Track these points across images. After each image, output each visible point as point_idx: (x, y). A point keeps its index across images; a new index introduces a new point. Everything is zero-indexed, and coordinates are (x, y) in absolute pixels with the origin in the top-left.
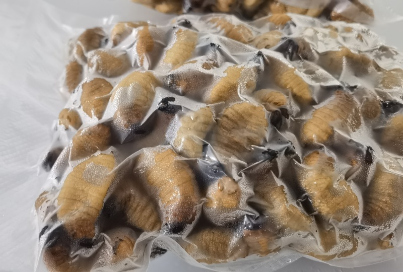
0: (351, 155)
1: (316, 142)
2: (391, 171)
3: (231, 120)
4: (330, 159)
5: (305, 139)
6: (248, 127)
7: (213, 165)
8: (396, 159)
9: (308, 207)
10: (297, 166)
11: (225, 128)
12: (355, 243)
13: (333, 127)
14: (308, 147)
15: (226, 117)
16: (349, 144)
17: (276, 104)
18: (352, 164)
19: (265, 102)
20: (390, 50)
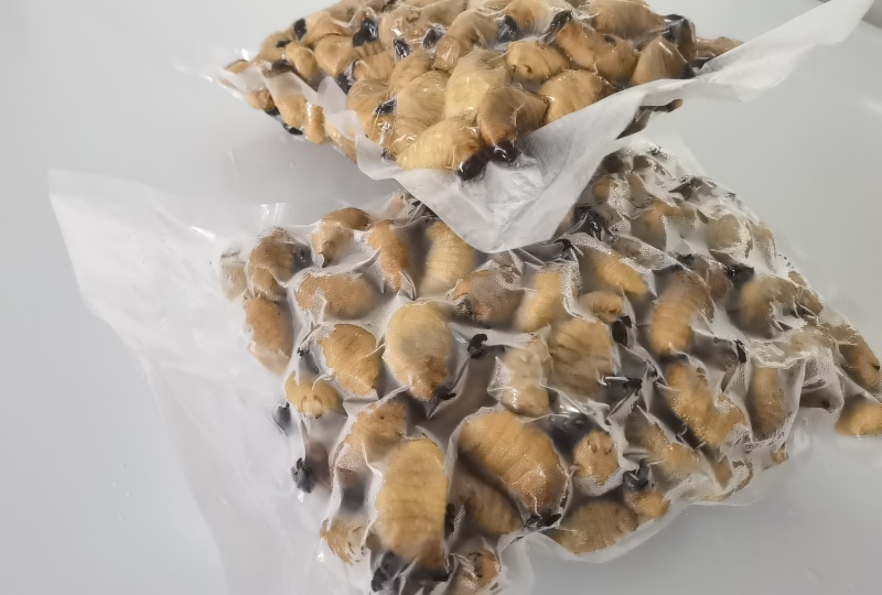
0: (719, 357)
1: (675, 351)
2: (768, 364)
3: (569, 349)
4: (699, 370)
5: (659, 351)
6: (593, 353)
7: (575, 420)
8: (766, 344)
9: (692, 439)
10: (663, 390)
11: (566, 363)
12: (750, 466)
13: (690, 328)
14: (665, 359)
15: (562, 346)
16: (715, 345)
17: (612, 312)
18: (725, 370)
19: (597, 311)
20: (704, 181)
